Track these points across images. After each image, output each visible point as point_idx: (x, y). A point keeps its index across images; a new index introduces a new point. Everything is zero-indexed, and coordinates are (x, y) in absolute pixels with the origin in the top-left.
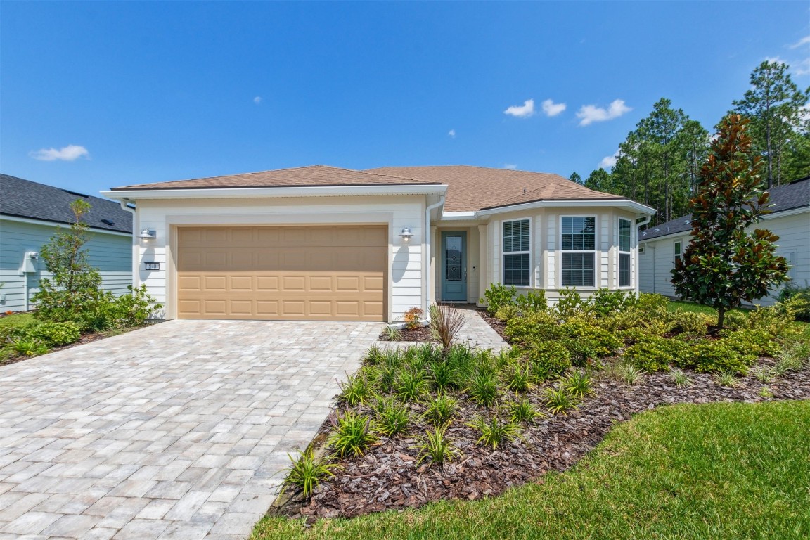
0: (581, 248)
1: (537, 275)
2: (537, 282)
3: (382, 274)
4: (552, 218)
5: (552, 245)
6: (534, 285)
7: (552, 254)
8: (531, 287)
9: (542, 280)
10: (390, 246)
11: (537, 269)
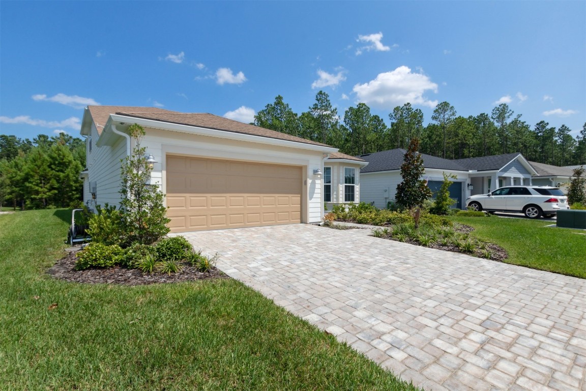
0: (350, 183)
1: (335, 196)
2: (335, 200)
3: (299, 195)
4: (341, 167)
5: (341, 181)
6: (333, 201)
7: (341, 186)
8: (331, 202)
9: (337, 198)
10: (308, 179)
11: (335, 193)
